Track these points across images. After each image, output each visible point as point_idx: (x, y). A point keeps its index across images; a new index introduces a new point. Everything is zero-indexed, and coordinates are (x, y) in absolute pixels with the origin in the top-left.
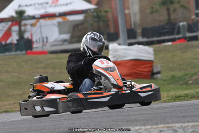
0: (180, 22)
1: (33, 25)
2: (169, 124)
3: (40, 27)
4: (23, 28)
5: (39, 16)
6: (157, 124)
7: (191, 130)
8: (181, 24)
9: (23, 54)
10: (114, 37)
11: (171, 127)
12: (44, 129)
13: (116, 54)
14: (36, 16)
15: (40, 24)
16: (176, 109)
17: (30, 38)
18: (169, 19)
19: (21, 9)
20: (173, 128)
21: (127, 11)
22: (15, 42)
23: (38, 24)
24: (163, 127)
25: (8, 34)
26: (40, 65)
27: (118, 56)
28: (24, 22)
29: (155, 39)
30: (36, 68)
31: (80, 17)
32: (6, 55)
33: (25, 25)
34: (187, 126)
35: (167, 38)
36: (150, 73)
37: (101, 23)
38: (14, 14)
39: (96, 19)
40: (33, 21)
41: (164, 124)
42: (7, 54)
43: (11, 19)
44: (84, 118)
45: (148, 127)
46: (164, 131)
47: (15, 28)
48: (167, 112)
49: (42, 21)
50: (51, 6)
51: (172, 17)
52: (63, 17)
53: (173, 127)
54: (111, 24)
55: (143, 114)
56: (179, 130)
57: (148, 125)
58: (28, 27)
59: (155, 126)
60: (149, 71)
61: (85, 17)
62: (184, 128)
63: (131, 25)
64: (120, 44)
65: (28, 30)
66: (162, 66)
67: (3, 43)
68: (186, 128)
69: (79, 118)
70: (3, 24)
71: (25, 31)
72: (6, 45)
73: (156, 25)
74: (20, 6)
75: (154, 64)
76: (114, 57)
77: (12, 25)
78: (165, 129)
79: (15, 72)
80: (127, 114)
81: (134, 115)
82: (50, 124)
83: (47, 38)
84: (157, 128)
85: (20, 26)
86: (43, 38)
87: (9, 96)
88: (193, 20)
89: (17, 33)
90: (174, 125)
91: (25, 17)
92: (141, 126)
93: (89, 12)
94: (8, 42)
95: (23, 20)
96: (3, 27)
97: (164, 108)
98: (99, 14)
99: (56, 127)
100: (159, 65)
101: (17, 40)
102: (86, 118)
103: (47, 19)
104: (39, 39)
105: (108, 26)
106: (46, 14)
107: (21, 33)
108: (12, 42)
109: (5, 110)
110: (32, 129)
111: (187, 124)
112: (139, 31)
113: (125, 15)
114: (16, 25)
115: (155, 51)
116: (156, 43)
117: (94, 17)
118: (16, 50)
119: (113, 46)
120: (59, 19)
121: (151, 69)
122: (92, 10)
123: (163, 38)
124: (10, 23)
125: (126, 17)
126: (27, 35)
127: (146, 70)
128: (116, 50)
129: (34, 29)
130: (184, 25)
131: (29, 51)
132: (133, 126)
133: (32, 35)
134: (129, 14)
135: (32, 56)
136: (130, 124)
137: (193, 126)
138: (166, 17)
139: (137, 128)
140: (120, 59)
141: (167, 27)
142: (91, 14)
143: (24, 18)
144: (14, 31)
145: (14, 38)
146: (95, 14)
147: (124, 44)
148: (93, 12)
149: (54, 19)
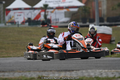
1: (52, 12)
2: (117, 69)
4: (46, 13)
5: (55, 8)
6: (111, 69)
10: (92, 21)
21: (100, 8)
23: (54, 12)
24: (114, 71)
25: (39, 16)
28: (47, 10)
29: (113, 23)
31: (76, 10)
33: (48, 12)
38: (42, 6)
40: (52, 10)
41: (115, 69)
45: (106, 71)
46: (114, 73)
47: (43, 13)
49: (56, 11)
50: (61, 3)
54: (92, 14)
57: (106, 69)
59: (110, 71)
61: (79, 10)
64: (95, 25)
67: (36, 20)
71: (47, 15)
72: (38, 21)
74: (46, 2)
75: (112, 36)
83: (58, 19)
85: (45, 12)
94: (39, 19)
97: (115, 60)
98: (86, 9)
106: (59, 6)
107: (45, 16)
114: (43, 11)
115: (113, 30)
120: (65, 10)
124: (40, 11)
125: (99, 12)
126: (48, 17)
133: (51, 17)
139: (101, 71)
144: (42, 15)
147: (97, 25)
149: (63, 10)
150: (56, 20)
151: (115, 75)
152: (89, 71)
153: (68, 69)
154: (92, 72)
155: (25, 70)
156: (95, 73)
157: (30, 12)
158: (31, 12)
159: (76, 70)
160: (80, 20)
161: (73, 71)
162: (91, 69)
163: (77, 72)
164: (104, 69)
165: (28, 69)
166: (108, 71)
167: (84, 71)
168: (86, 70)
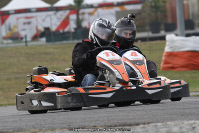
1: (91, 14)
3: (98, 15)
4: (81, 17)
5: (97, 5)
10: (171, 28)
12: (98, 120)
13: (172, 45)
14: (95, 5)
15: (98, 13)
17: (88, 26)
21: (185, 2)
22: (73, 30)
23: (96, 14)
25: (65, 22)
27: (175, 47)
28: (81, 11)
31: (138, 7)
32: (63, 44)
33: (83, 14)
37: (159, 14)
38: (72, 3)
39: (154, 9)
40: (91, 10)
42: (65, 42)
43: (69, 7)
44: (138, 110)
47: (73, 17)
49: (100, 10)
52: (122, 7)
54: (169, 14)
58: (86, 16)
61: (143, 7)
63: (189, 16)
64: (177, 35)
65: (86, 19)
67: (61, 31)
69: (134, 110)
70: (61, 13)
71: (83, 20)
72: (64, 33)
76: (171, 48)
77: (70, 13)
81: (188, 108)
82: (104, 115)
85: (78, 15)
89: (75, 21)
91: (84, 6)
92: (196, 120)
93: (147, 1)
94: (66, 30)
95: (81, 8)
96: (61, 15)
98: (158, 4)
99: (110, 119)
101: (75, 29)
102: (141, 110)
103: (105, 8)
105: (166, 16)
106: (104, 3)
107: (79, 22)
108: (70, 31)
110: (86, 119)
112: (197, 22)
113: (183, 5)
114: (74, 13)
117: (152, 7)
118: (73, 39)
119: (170, 37)
120: (118, 9)
122: (150, 0)
124: (68, 12)
125: (185, 8)
126: (85, 24)
128: (172, 41)
129: (92, 18)
132: (188, 120)
133: (89, 24)
134: (188, 5)
136: (185, 118)
139: (192, 122)
140: (176, 50)
142: (149, 4)
143: (82, 7)
144: (72, 20)
145: (72, 26)
146: (153, 4)
147: (182, 35)
148: (151, 2)
149: (112, 8)
152: (169, 123)
153: (129, 122)
154: (176, 125)
155: (44, 127)
156: (181, 128)
157: (48, 15)
158: (50, 16)
159: (144, 124)
160: (148, 28)
161: (138, 124)
162: (172, 120)
163: (146, 126)
165: (51, 125)
167: (159, 124)
168: (162, 122)
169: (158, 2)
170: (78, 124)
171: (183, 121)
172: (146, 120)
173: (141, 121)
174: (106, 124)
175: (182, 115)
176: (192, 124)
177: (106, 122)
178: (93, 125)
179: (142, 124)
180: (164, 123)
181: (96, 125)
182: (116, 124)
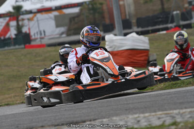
0: (174, 11)
1: (29, 20)
2: (166, 110)
3: (38, 21)
4: (20, 23)
5: (36, 11)
6: (155, 111)
7: (189, 116)
8: (175, 13)
9: (22, 48)
10: (109, 29)
11: (168, 114)
12: (45, 120)
13: (112, 45)
14: (33, 11)
15: (37, 18)
16: (173, 96)
17: (28, 32)
18: (163, 8)
19: (18, 4)
20: (171, 115)
21: (121, 3)
22: (14, 36)
23: (35, 19)
24: (161, 114)
25: (7, 28)
26: (39, 58)
27: (114, 47)
28: (21, 17)
29: (150, 28)
30: (35, 61)
31: (76, 10)
32: (5, 50)
33: (23, 20)
34: (184, 113)
35: (161, 26)
36: (146, 62)
37: (97, 15)
38: (11, 10)
39: (92, 12)
40: (30, 16)
41: (162, 111)
42: (6, 48)
43: (9, 14)
45: (147, 115)
46: (163, 118)
47: (13, 23)
48: (164, 100)
49: (39, 15)
51: (166, 6)
52: (60, 11)
53: (171, 113)
54: (107, 16)
55: (141, 102)
56: (177, 117)
57: (147, 112)
58: (26, 22)
59: (153, 114)
60: (145, 60)
61: (81, 10)
62: (181, 115)
63: (126, 15)
64: (115, 35)
65: (26, 25)
66: (157, 55)
67: (2, 38)
68: (184, 114)
71: (23, 26)
72: (5, 40)
73: (150, 14)
74: (17, 1)
75: (150, 53)
76: (110, 47)
77: (10, 20)
78: (163, 116)
79: (15, 66)
80: (126, 103)
81: (132, 103)
82: (51, 115)
83: (44, 32)
84: (156, 115)
85: (18, 21)
86: (41, 32)
87: (10, 89)
88: (186, 8)
89: (15, 28)
90: (171, 112)
91: (23, 12)
92: (140, 113)
93: (84, 4)
94: (7, 36)
95: (20, 15)
96: (1, 22)
97: (161, 95)
98: (95, 6)
100: (155, 54)
101: (16, 35)
103: (43, 13)
104: (37, 33)
105: (103, 17)
106: (43, 8)
107: (19, 28)
108: (10, 37)
109: (6, 103)
110: (34, 120)
111: (184, 110)
112: (134, 21)
113: (120, 6)
114: (13, 20)
115: (150, 40)
116: (150, 32)
117: (89, 9)
118: (15, 45)
119: (109, 37)
120: (56, 13)
121: (147, 58)
122: (88, 3)
123: (157, 27)
124: (8, 19)
125: (121, 9)
126: (25, 30)
127: (142, 59)
128: (112, 41)
129: (32, 23)
130: (177, 14)
131: (28, 45)
132: (132, 114)
133: (29, 29)
134: (124, 5)
135: (31, 50)
136: (129, 112)
137: (190, 112)
138: (160, 7)
139: (136, 116)
140: (116, 50)
141: (161, 16)
142: (86, 6)
143: (21, 13)
144: (12, 26)
145: (12, 33)
146: (90, 6)
147: (120, 35)
149: (51, 13)
150: (41, 34)
151: (165, 121)
152: (114, 118)
153: (75, 120)
154: (121, 120)
156: (126, 122)
159: (90, 121)
161: (84, 122)
162: (117, 115)
163: (92, 122)
164: (143, 113)
166: (150, 115)
167: (104, 120)
168: (108, 118)
169: (96, 4)
170: (25, 126)
171: (128, 116)
172: (92, 117)
173: (87, 118)
174: (53, 124)
175: (126, 110)
176: (137, 118)
177: (53, 121)
178: (41, 125)
179: (88, 121)
180: (109, 119)
181: (44, 125)
182: (63, 123)
